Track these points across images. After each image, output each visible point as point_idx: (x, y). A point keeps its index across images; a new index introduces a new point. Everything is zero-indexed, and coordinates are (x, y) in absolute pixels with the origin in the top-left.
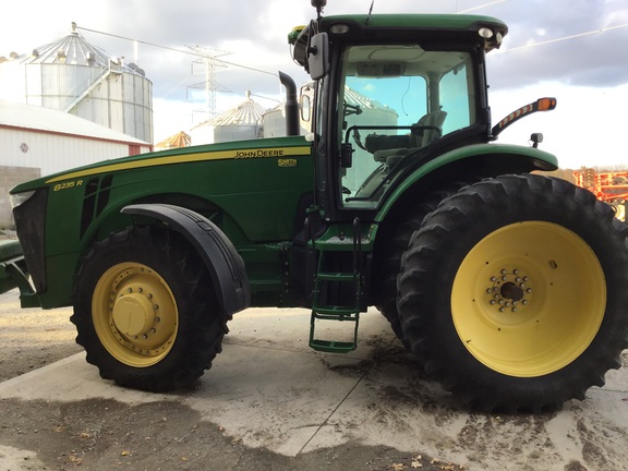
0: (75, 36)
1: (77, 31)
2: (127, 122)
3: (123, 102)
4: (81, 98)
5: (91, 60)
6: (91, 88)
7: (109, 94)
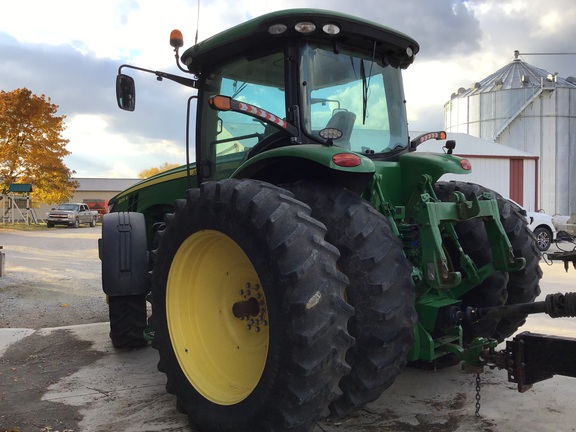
0: (517, 62)
1: (519, 58)
2: (559, 134)
3: (556, 116)
4: (513, 118)
5: (526, 82)
6: (522, 109)
7: (541, 111)
